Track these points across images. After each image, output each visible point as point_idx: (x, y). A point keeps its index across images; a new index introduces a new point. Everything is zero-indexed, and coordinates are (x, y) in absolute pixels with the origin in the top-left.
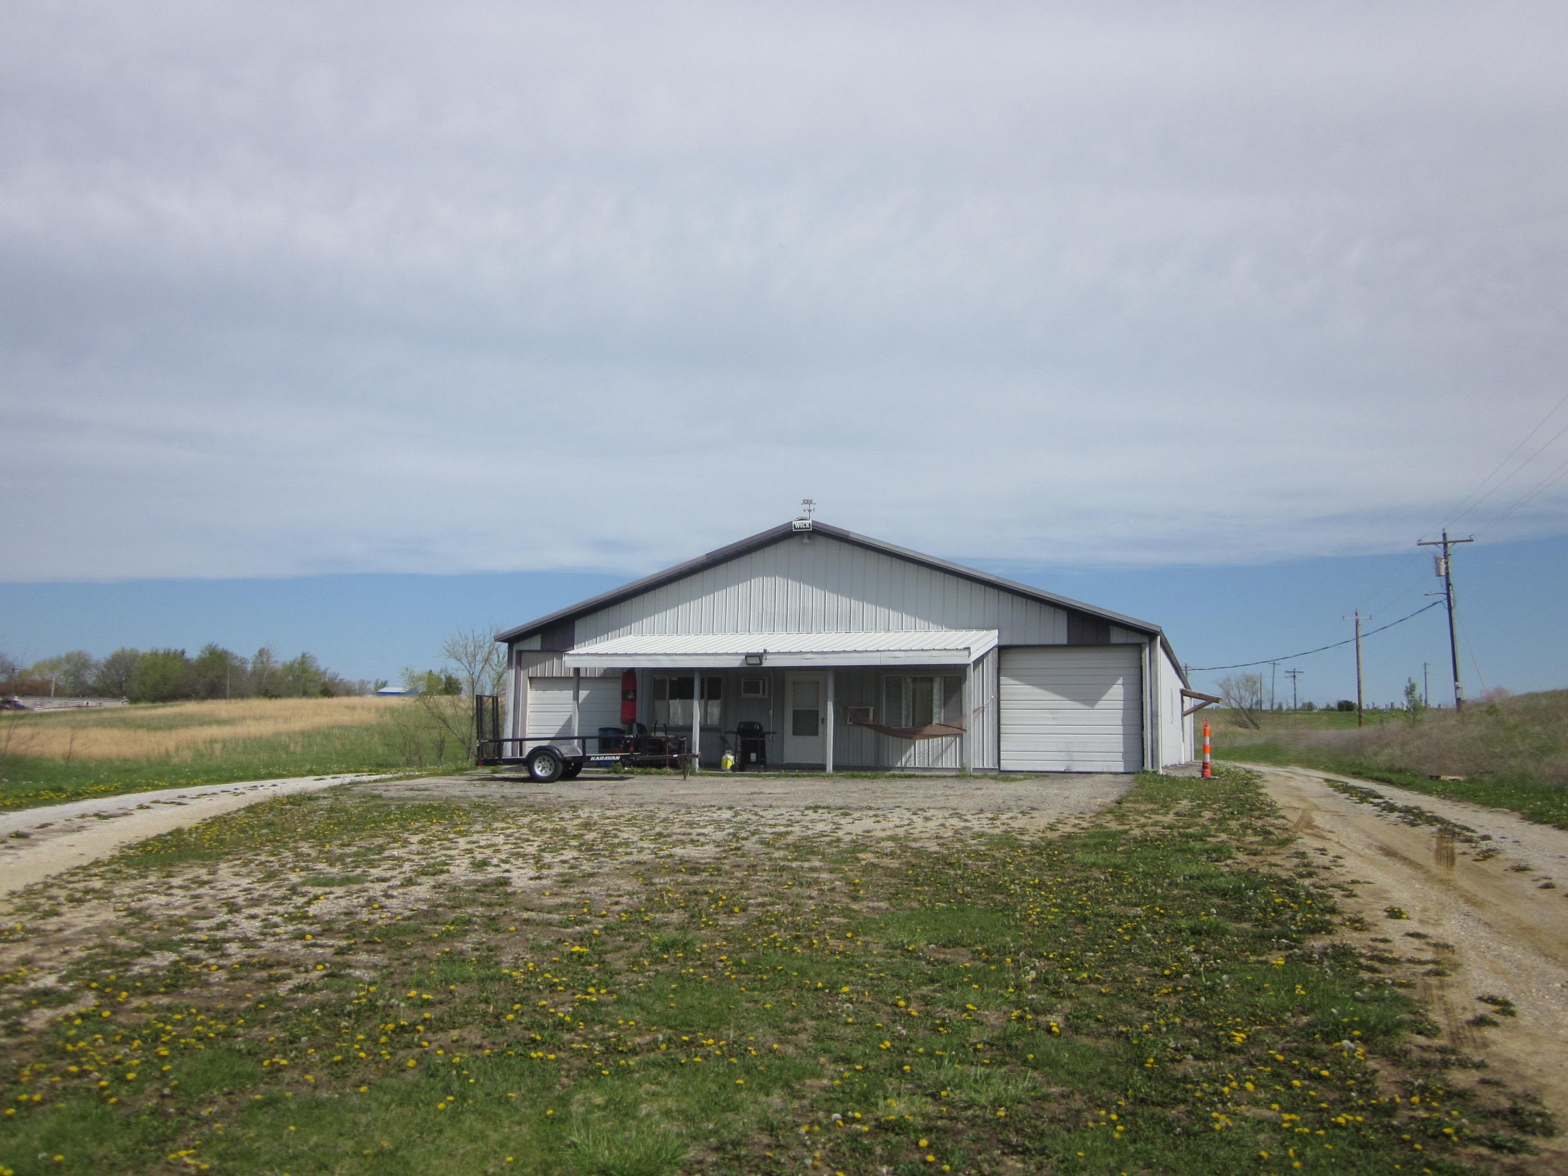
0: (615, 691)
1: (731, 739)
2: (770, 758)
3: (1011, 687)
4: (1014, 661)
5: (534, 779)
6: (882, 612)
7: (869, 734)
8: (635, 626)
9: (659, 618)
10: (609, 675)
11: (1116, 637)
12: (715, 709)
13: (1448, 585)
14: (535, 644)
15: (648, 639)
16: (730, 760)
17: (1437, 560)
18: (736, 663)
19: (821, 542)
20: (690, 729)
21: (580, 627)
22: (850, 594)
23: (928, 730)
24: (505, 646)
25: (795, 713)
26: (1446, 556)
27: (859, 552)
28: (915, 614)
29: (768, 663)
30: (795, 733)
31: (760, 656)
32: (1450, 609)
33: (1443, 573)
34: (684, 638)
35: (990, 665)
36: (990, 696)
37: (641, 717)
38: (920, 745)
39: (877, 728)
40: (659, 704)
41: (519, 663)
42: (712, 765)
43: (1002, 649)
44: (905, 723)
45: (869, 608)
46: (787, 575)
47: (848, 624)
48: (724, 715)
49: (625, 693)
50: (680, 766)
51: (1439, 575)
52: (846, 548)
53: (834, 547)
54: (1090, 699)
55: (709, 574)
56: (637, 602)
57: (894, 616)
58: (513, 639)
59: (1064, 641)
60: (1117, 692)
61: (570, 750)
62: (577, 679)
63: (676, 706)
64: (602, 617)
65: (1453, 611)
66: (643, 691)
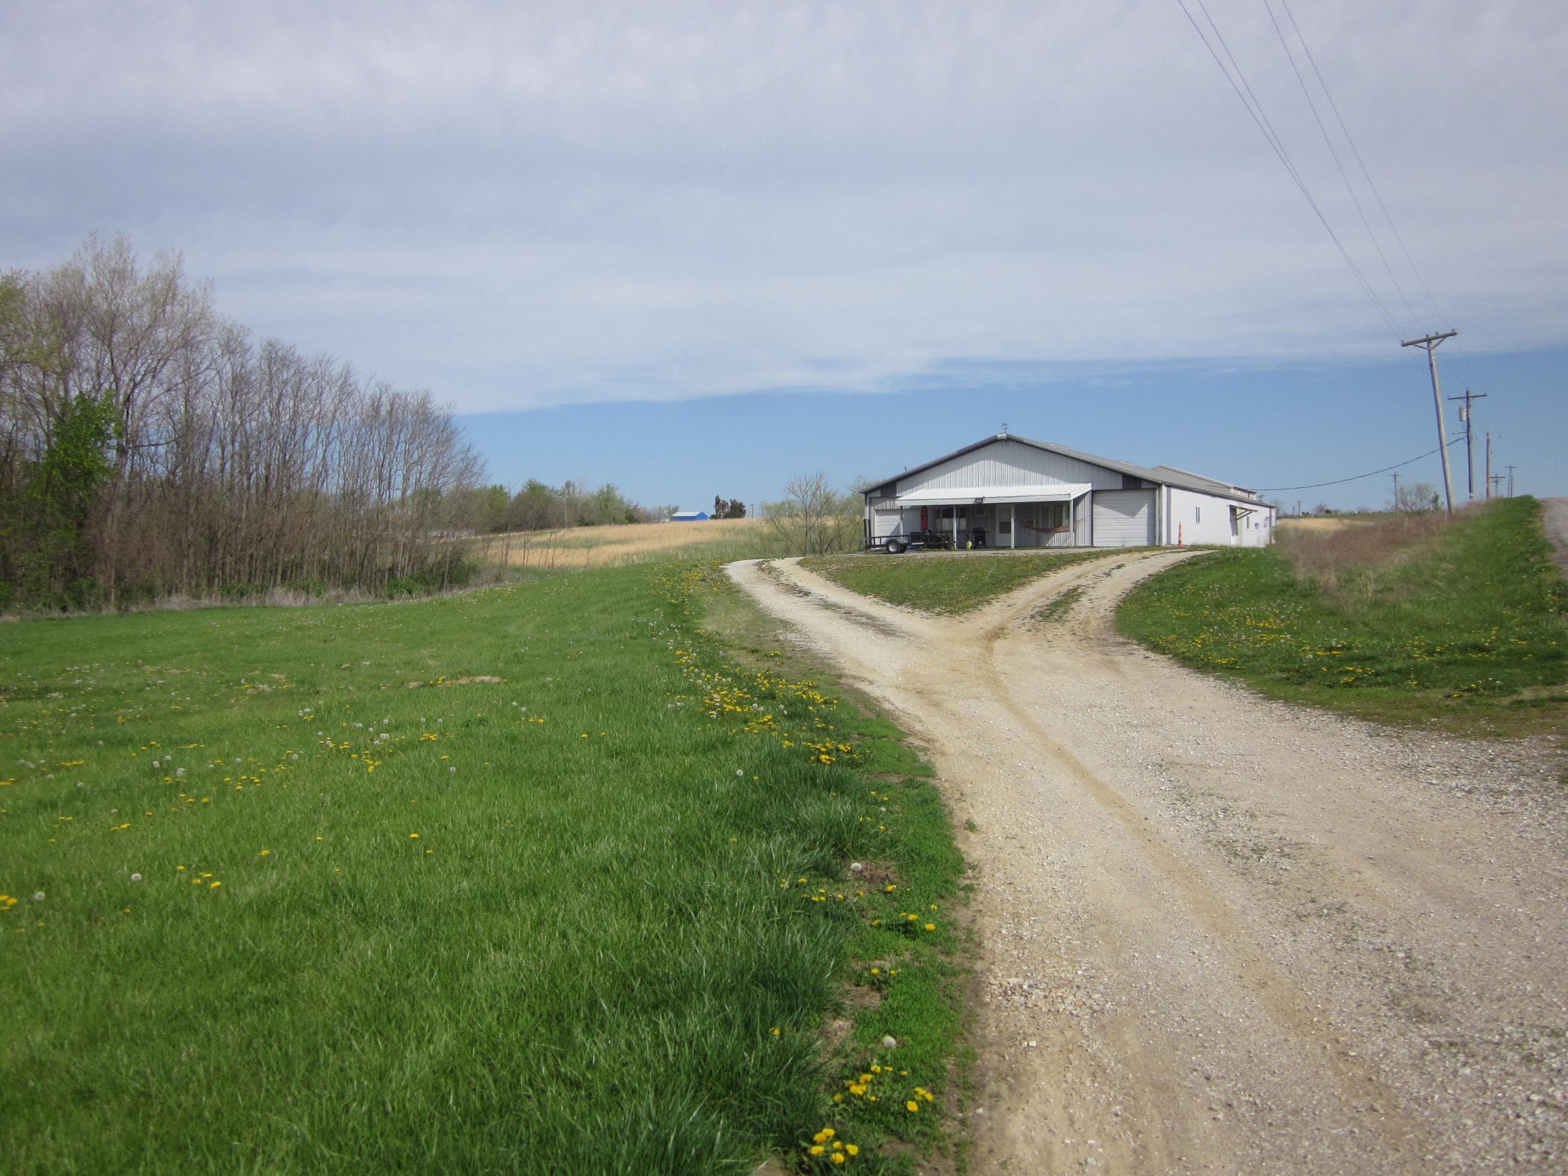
0: (918, 515)
1: (971, 535)
2: (988, 544)
3: (1096, 508)
4: (1099, 497)
5: (890, 553)
6: (1039, 476)
7: (1033, 532)
8: (925, 484)
9: (936, 481)
10: (913, 508)
11: (1144, 486)
12: (964, 522)
13: (1469, 426)
14: (878, 494)
15: (931, 490)
16: (970, 544)
17: (1460, 410)
18: (971, 502)
19: (1011, 443)
20: (952, 532)
21: (899, 486)
22: (1025, 468)
23: (1060, 529)
24: (863, 496)
25: (1001, 523)
26: (1468, 407)
27: (1029, 448)
28: (1054, 477)
29: (985, 502)
30: (1001, 532)
31: (982, 499)
32: (1469, 443)
33: (1465, 418)
34: (948, 490)
35: (1088, 499)
36: (1088, 513)
37: (930, 527)
38: (1057, 536)
39: (1038, 530)
40: (937, 521)
41: (870, 503)
42: (962, 547)
43: (1093, 492)
44: (1050, 524)
45: (1033, 474)
46: (996, 459)
47: (1024, 481)
48: (967, 526)
49: (922, 517)
50: (947, 547)
51: (1461, 420)
52: (1023, 447)
53: (1017, 445)
54: (1132, 513)
55: (959, 459)
56: (925, 473)
57: (1045, 478)
58: (867, 493)
59: (1120, 487)
60: (1145, 510)
61: (903, 540)
62: (901, 510)
63: (946, 521)
64: (909, 481)
65: (1472, 445)
66: (930, 514)
